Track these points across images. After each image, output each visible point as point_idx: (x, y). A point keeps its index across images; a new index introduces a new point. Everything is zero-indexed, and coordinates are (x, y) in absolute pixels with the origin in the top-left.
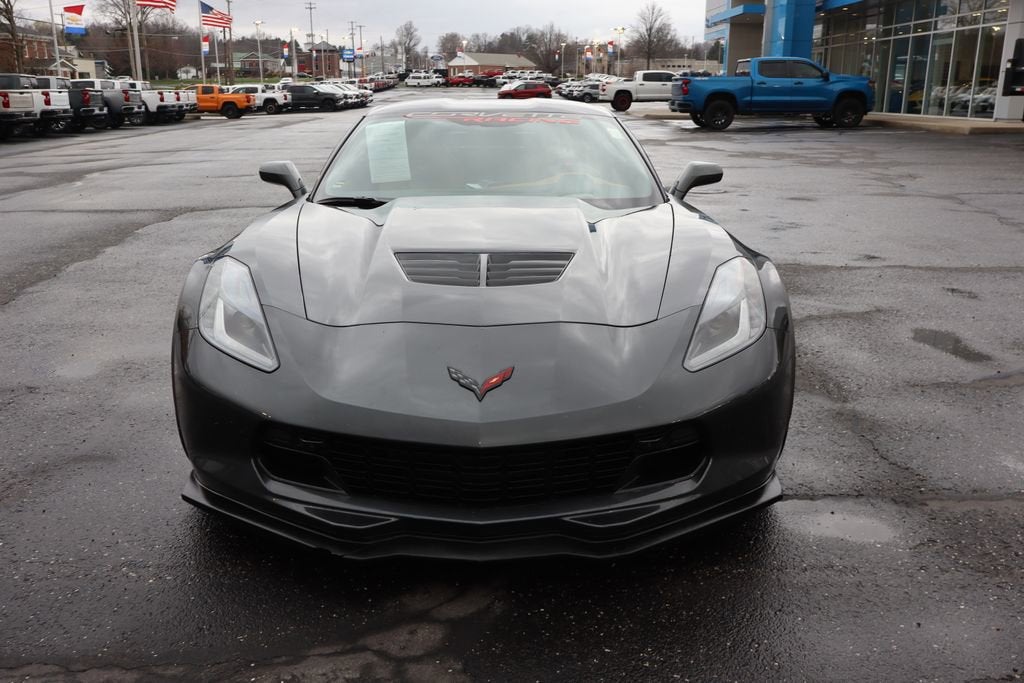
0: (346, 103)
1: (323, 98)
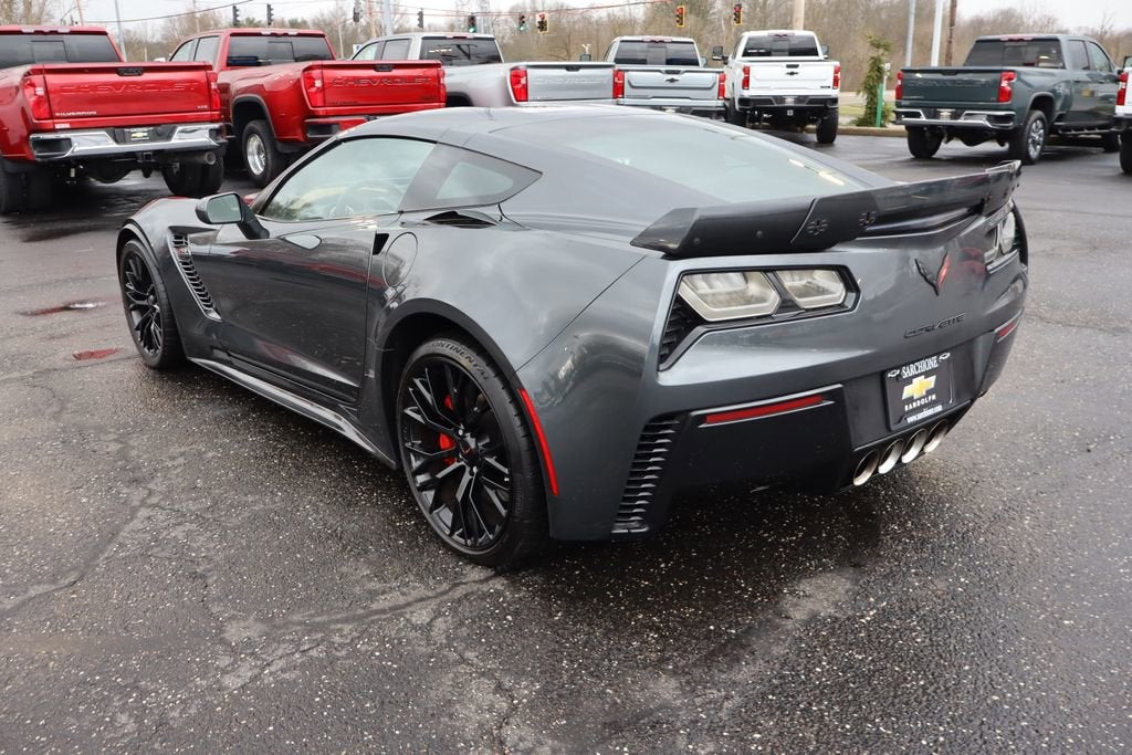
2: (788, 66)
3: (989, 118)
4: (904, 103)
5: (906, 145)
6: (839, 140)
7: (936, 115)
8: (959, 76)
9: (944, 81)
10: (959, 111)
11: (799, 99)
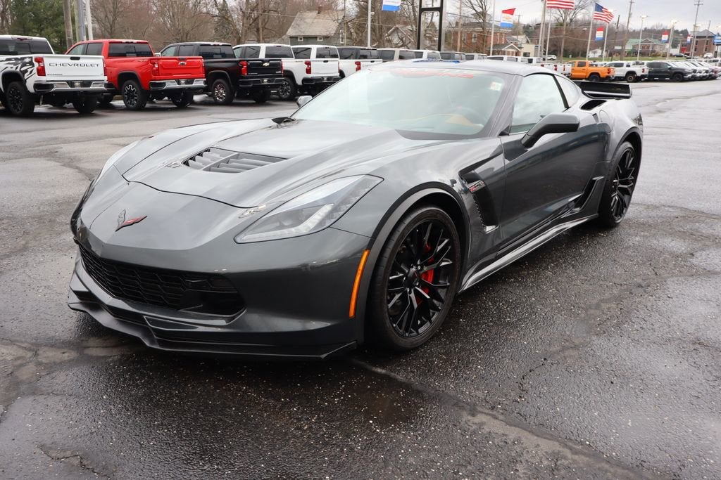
0: (692, 76)
1: (673, 71)
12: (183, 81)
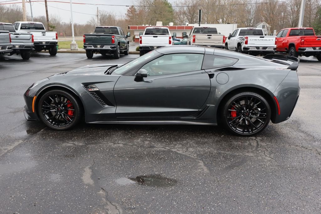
2: (42, 33)
3: (111, 47)
4: (86, 43)
5: (86, 55)
6: (57, 54)
7: (96, 47)
8: (101, 37)
9: (97, 38)
10: (102, 46)
11: (47, 42)
12: (317, 48)
